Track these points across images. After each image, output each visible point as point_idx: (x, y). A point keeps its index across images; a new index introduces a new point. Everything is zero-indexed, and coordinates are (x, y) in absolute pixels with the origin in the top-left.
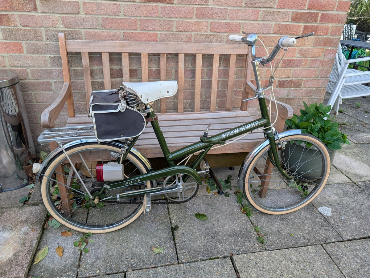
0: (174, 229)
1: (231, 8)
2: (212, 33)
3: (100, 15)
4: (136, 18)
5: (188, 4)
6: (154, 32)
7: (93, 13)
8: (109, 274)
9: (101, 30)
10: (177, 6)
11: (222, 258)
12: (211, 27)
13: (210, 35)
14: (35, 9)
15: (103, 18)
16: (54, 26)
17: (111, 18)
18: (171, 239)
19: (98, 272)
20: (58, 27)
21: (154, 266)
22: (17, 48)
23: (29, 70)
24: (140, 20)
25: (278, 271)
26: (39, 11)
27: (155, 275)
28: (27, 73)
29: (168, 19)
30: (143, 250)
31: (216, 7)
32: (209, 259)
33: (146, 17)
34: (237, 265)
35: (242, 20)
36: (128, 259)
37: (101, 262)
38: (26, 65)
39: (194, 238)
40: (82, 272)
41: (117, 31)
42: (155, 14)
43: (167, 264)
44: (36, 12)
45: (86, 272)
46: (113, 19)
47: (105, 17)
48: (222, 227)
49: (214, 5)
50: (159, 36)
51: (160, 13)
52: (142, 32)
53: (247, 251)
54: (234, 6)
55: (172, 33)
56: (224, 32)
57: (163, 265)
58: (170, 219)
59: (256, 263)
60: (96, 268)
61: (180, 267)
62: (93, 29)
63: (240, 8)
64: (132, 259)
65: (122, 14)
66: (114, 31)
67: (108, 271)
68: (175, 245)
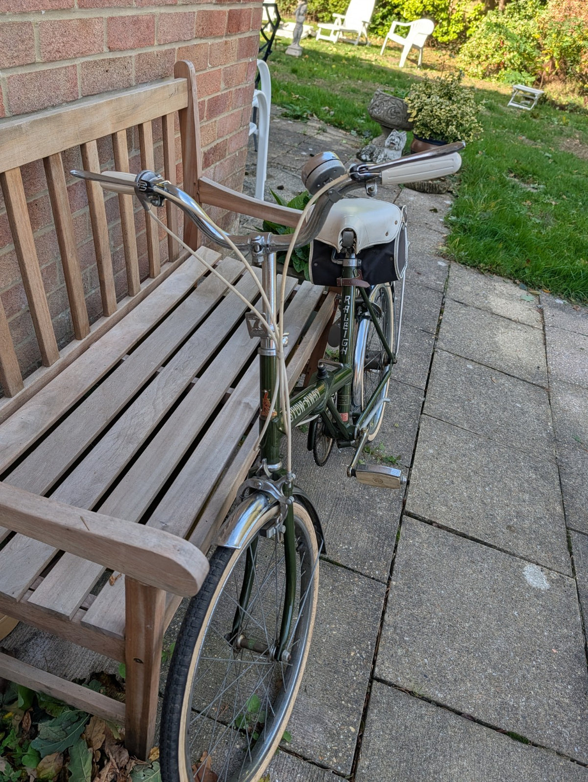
2: (112, 56)
8: (366, 709)
11: (400, 524)
12: (108, 34)
13: (109, 62)
18: (332, 568)
19: (353, 729)
21: (378, 624)
27: (398, 631)
30: (336, 625)
32: (397, 540)
34: (423, 516)
35: (156, 5)
36: (346, 660)
37: (331, 716)
40: (338, 764)
50: (5, 89)
55: (33, 70)
56: (131, 49)
60: (341, 729)
61: (396, 587)
64: (349, 654)
67: (358, 709)
68: (349, 569)
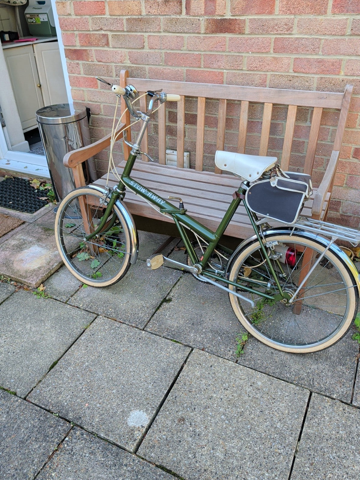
0: (166, 300)
1: (327, 37)
2: (296, 74)
3: (163, 49)
4: (200, 53)
5: (263, 34)
6: (219, 71)
7: (157, 48)
8: (86, 311)
9: (164, 67)
10: (249, 36)
11: (185, 345)
12: (294, 65)
13: (293, 77)
14: (107, 44)
15: (166, 52)
16: (122, 62)
17: (174, 53)
18: (155, 307)
19: (81, 305)
20: (125, 63)
21: (122, 321)
22: (93, 83)
23: (102, 106)
24: (204, 55)
25: (227, 384)
26: (111, 46)
27: (117, 328)
28: (100, 109)
29: (238, 54)
30: (125, 305)
31: (304, 37)
32: (172, 340)
33: (211, 51)
34: (190, 358)
35: (344, 55)
36: (108, 307)
37: (88, 300)
38: (99, 101)
39: (175, 316)
40: (72, 300)
41: (179, 68)
42: (221, 48)
43: (133, 325)
44: (108, 47)
45: (74, 302)
46: (175, 54)
47: (168, 52)
48: (213, 320)
49: (301, 33)
50: (225, 76)
51: (227, 46)
52: (206, 69)
53: (215, 352)
54: (331, 34)
55: (241, 72)
56: (314, 73)
57: (130, 324)
58: (171, 291)
59: (211, 366)
60: (82, 302)
61: (142, 333)
62: (156, 65)
63: (343, 37)
64: (111, 308)
65: (185, 48)
66: (177, 69)
67: (88, 308)
68: (154, 314)
